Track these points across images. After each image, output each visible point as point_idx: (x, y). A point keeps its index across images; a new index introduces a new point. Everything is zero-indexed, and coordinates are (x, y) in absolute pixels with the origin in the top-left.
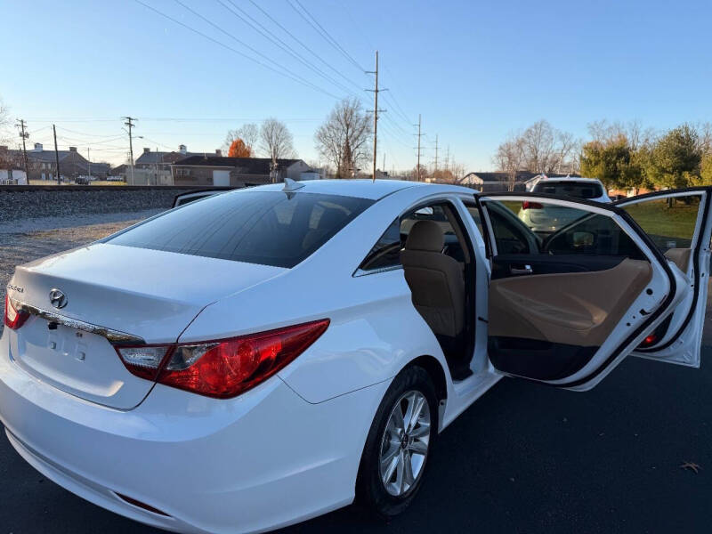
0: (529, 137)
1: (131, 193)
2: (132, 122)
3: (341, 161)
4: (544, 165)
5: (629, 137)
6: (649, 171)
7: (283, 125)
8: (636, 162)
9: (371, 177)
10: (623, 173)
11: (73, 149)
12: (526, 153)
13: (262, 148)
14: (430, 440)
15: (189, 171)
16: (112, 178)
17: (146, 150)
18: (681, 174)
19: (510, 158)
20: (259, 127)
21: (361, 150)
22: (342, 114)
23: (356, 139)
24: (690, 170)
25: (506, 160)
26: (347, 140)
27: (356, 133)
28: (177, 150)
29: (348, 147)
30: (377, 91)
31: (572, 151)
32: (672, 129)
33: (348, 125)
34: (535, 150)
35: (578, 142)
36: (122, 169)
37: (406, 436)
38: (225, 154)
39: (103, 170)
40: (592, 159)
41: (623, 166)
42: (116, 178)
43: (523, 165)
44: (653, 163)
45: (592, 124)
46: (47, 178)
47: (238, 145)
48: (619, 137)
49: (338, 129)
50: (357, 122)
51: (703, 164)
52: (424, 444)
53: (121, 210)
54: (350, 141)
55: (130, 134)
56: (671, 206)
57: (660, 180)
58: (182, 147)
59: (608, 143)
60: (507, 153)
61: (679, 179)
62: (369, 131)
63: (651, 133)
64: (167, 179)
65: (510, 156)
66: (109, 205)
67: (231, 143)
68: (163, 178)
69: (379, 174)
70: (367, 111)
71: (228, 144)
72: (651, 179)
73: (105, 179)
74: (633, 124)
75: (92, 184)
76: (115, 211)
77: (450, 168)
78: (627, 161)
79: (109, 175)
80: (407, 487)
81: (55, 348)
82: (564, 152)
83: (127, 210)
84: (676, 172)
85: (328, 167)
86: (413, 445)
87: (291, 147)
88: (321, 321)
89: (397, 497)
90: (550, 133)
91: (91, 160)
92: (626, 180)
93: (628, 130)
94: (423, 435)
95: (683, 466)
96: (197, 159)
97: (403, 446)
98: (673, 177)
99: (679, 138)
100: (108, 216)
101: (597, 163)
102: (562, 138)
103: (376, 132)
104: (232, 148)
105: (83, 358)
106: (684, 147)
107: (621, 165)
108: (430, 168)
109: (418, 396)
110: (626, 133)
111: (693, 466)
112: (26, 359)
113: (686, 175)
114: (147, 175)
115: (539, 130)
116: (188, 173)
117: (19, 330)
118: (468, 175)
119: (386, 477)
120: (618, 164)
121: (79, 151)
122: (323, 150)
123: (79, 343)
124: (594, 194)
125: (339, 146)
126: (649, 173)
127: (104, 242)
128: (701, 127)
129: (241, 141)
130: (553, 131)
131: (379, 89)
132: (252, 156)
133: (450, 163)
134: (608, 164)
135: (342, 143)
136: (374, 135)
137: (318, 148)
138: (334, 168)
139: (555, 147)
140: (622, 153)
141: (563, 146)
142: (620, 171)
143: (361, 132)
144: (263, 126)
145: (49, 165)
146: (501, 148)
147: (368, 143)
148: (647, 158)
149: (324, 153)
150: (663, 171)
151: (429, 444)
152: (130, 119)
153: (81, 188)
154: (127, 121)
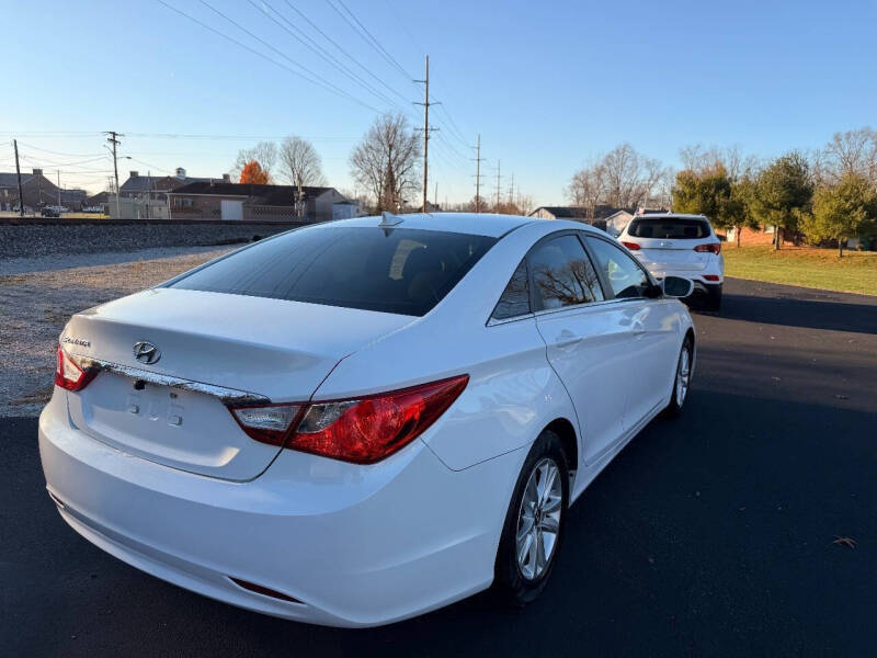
0: (609, 164)
1: (121, 228)
2: (117, 138)
3: (383, 191)
4: (627, 199)
5: (727, 166)
6: (753, 207)
7: (308, 144)
8: (738, 196)
9: (420, 210)
10: (722, 209)
11: (38, 172)
12: (606, 183)
13: (282, 172)
14: (562, 516)
15: (190, 200)
16: (89, 209)
17: (133, 174)
18: (789, 211)
19: (587, 190)
20: (279, 146)
21: (407, 177)
22: (384, 132)
23: (402, 163)
24: (800, 206)
25: (581, 191)
26: (390, 164)
27: (401, 157)
28: (173, 174)
29: (391, 173)
30: (427, 105)
31: (661, 181)
32: (779, 157)
33: (391, 147)
34: (616, 180)
35: (667, 171)
36: (102, 197)
37: (539, 511)
38: (236, 179)
39: (78, 199)
40: (687, 191)
41: (722, 200)
42: (94, 209)
43: (603, 198)
44: (758, 197)
45: (685, 149)
47: (252, 169)
48: (716, 165)
49: (378, 151)
50: (401, 142)
51: (816, 198)
52: (554, 521)
53: (111, 249)
54: (393, 166)
55: (114, 153)
56: (778, 249)
57: (766, 217)
58: (180, 171)
59: (704, 173)
60: (583, 184)
61: (788, 217)
62: (416, 154)
63: (754, 160)
64: (163, 211)
65: (586, 187)
66: (94, 244)
67: (242, 166)
68: (156, 209)
69: (429, 207)
70: (416, 129)
71: (238, 168)
72: (755, 216)
73: (81, 211)
74: (733, 150)
75: (64, 216)
76: (103, 251)
77: (515, 201)
78: (727, 194)
79: (85, 206)
80: (540, 570)
81: (137, 412)
82: (652, 182)
83: (118, 250)
84: (784, 208)
85: (365, 197)
86: (546, 521)
87: (319, 172)
88: (460, 377)
89: (530, 581)
90: (635, 160)
91: (62, 187)
92: (726, 217)
93: (727, 158)
94: (554, 510)
95: (837, 541)
96: (201, 186)
97: (536, 523)
98: (781, 214)
99: (787, 168)
100: (94, 257)
101: (692, 197)
102: (649, 165)
103: (426, 155)
104: (245, 172)
105: (180, 423)
106: (793, 179)
107: (720, 199)
108: (490, 201)
109: (550, 466)
110: (725, 160)
111: (847, 540)
112: (96, 426)
113: (796, 212)
114: (136, 205)
115: (622, 155)
116: (190, 203)
117: (82, 391)
118: (538, 210)
119: (521, 558)
120: (717, 198)
121: (46, 175)
122: (360, 176)
123: (173, 405)
124: (700, 234)
125: (380, 171)
126: (753, 209)
127: (168, 286)
128: (810, 155)
129: (256, 164)
130: (638, 157)
131: (429, 102)
132: (269, 183)
133: (515, 195)
134: (705, 197)
135: (384, 167)
136: (423, 159)
137: (354, 174)
138: (373, 199)
139: (641, 177)
140: (722, 185)
141: (649, 176)
142: (719, 207)
143: (407, 155)
144: (284, 146)
145: (7, 192)
146: (576, 178)
147: (416, 168)
148: (751, 191)
149: (360, 181)
150: (769, 206)
151: (561, 519)
152: (114, 134)
153: (53, 222)
154: (111, 137)
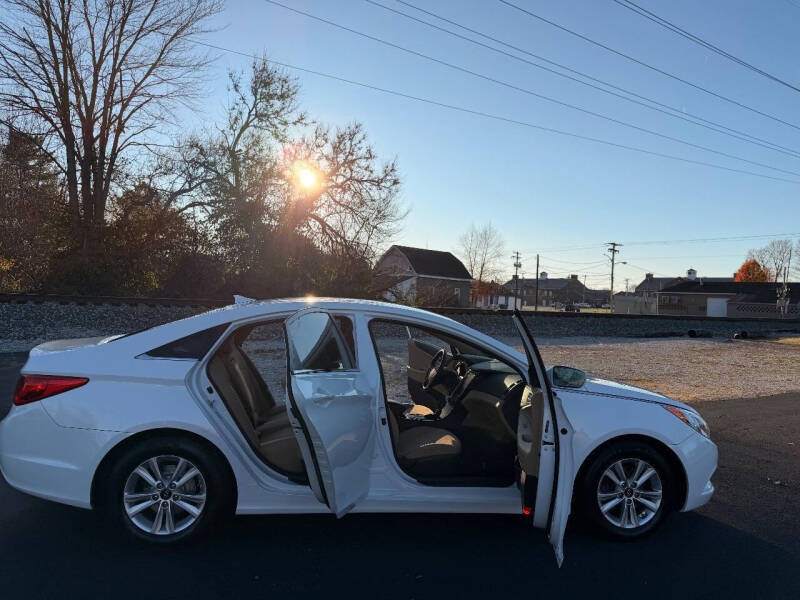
2: (616, 248)
11: (574, 277)
15: (677, 299)
17: (649, 276)
39: (604, 297)
46: (547, 305)
47: (750, 267)
55: (613, 260)
58: (691, 272)
75: (582, 311)
80: (163, 532)
88: (82, 378)
116: (675, 302)
119: (133, 510)
129: (756, 263)
145: (551, 293)
151: (202, 512)
152: (614, 244)
153: (571, 315)
154: (611, 246)
